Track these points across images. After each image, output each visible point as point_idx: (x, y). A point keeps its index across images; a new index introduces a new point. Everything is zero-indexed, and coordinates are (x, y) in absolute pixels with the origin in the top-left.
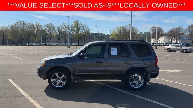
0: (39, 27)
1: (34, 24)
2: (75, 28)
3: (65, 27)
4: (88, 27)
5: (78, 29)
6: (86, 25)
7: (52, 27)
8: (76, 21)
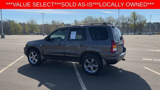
0: (101, 20)
1: (98, 18)
2: (132, 18)
3: (123, 18)
4: (144, 17)
5: (135, 19)
6: (142, 15)
7: (112, 19)
8: (133, 12)
